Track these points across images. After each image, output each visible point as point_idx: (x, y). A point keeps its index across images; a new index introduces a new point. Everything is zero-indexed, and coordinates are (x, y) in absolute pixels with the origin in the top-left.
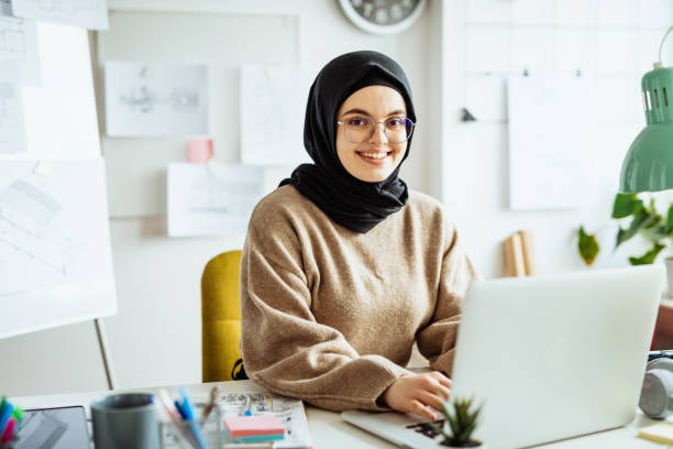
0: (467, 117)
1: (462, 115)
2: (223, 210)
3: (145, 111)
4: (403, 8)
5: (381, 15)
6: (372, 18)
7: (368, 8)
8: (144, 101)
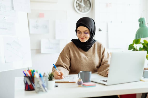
0: (100, 30)
1: (99, 30)
2: (52, 48)
3: (37, 29)
4: (87, 9)
5: (83, 11)
6: (81, 11)
7: (80, 9)
8: (37, 27)
